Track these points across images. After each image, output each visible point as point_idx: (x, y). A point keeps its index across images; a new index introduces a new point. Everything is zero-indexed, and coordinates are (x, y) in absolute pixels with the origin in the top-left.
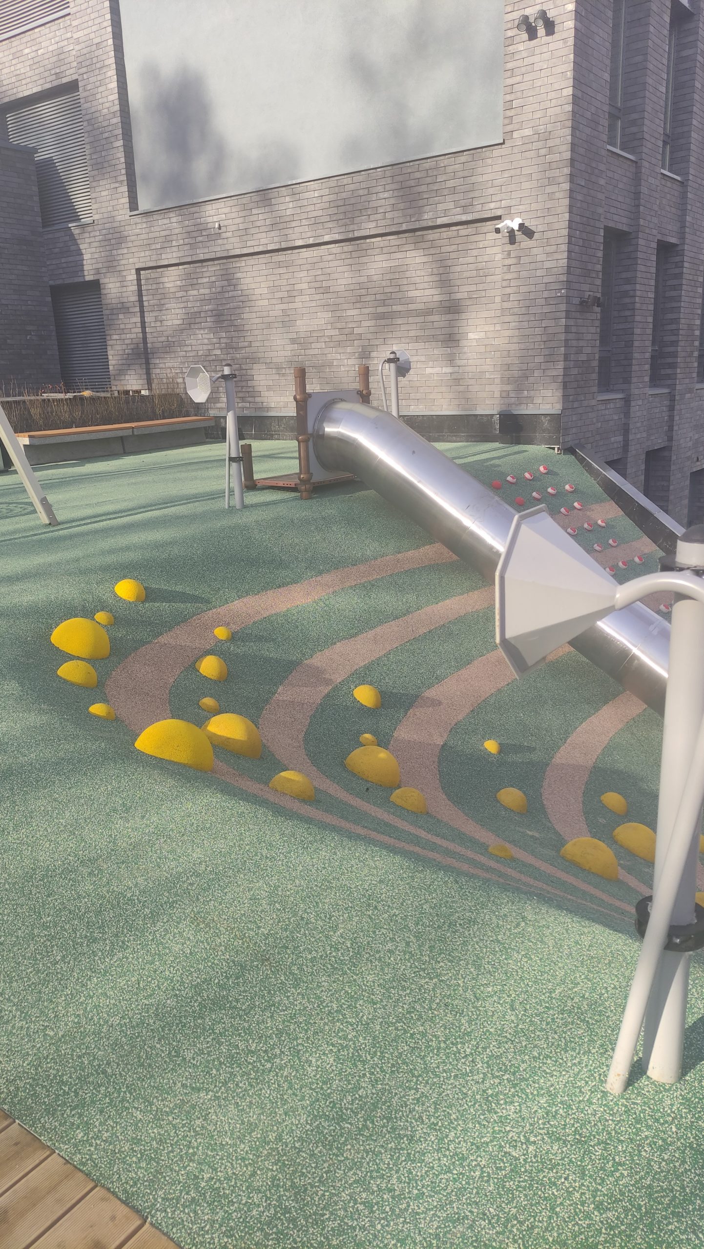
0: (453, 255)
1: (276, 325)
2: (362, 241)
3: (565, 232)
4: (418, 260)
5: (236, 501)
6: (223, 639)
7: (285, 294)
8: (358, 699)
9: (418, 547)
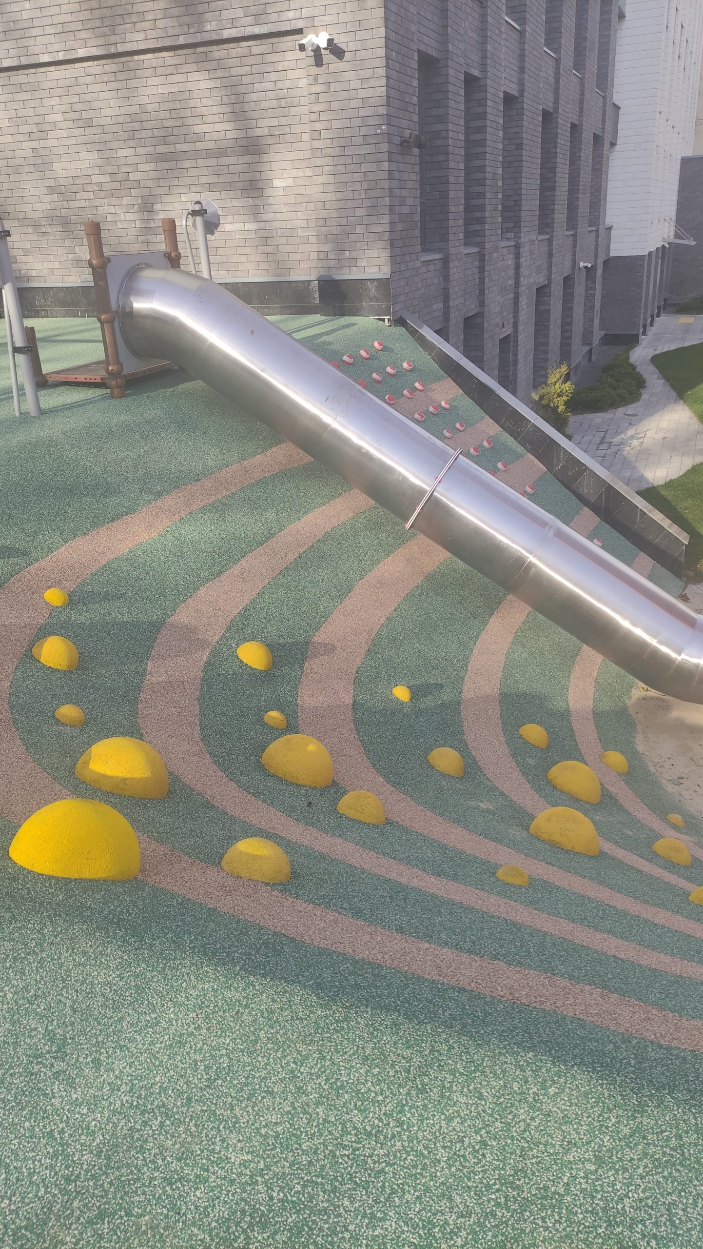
0: (247, 80)
1: (26, 169)
2: (128, 58)
3: (382, 52)
4: (204, 85)
5: (29, 405)
6: (59, 605)
7: (34, 128)
8: (245, 661)
9: (264, 450)
